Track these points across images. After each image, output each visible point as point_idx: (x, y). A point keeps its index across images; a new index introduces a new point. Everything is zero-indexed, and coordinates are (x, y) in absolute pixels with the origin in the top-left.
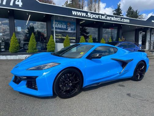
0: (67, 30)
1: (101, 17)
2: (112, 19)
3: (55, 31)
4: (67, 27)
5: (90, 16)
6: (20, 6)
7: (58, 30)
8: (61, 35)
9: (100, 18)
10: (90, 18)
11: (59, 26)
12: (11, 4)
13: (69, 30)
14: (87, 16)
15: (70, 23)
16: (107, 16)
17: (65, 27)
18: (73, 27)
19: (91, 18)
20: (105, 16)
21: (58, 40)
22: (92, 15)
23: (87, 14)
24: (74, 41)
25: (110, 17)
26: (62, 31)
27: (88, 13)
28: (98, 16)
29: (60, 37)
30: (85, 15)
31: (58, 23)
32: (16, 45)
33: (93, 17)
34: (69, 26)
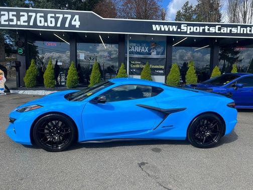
0: (150, 54)
1: (209, 30)
2: (234, 30)
3: (130, 58)
4: (149, 50)
5: (185, 31)
6: (77, 26)
7: (136, 56)
8: (140, 63)
9: (206, 31)
10: (186, 33)
11: (138, 49)
12: (67, 25)
13: (154, 55)
14: (179, 30)
15: (155, 43)
16: (222, 27)
17: (147, 50)
18: (160, 50)
19: (188, 32)
20: (217, 27)
21: (134, 70)
22: (189, 27)
23: (179, 27)
24: (162, 72)
25: (229, 29)
26: (141, 56)
27: (182, 25)
28: (202, 28)
29: (138, 66)
30: (175, 30)
31: (135, 44)
32: (74, 78)
33: (192, 31)
34: (154, 48)
